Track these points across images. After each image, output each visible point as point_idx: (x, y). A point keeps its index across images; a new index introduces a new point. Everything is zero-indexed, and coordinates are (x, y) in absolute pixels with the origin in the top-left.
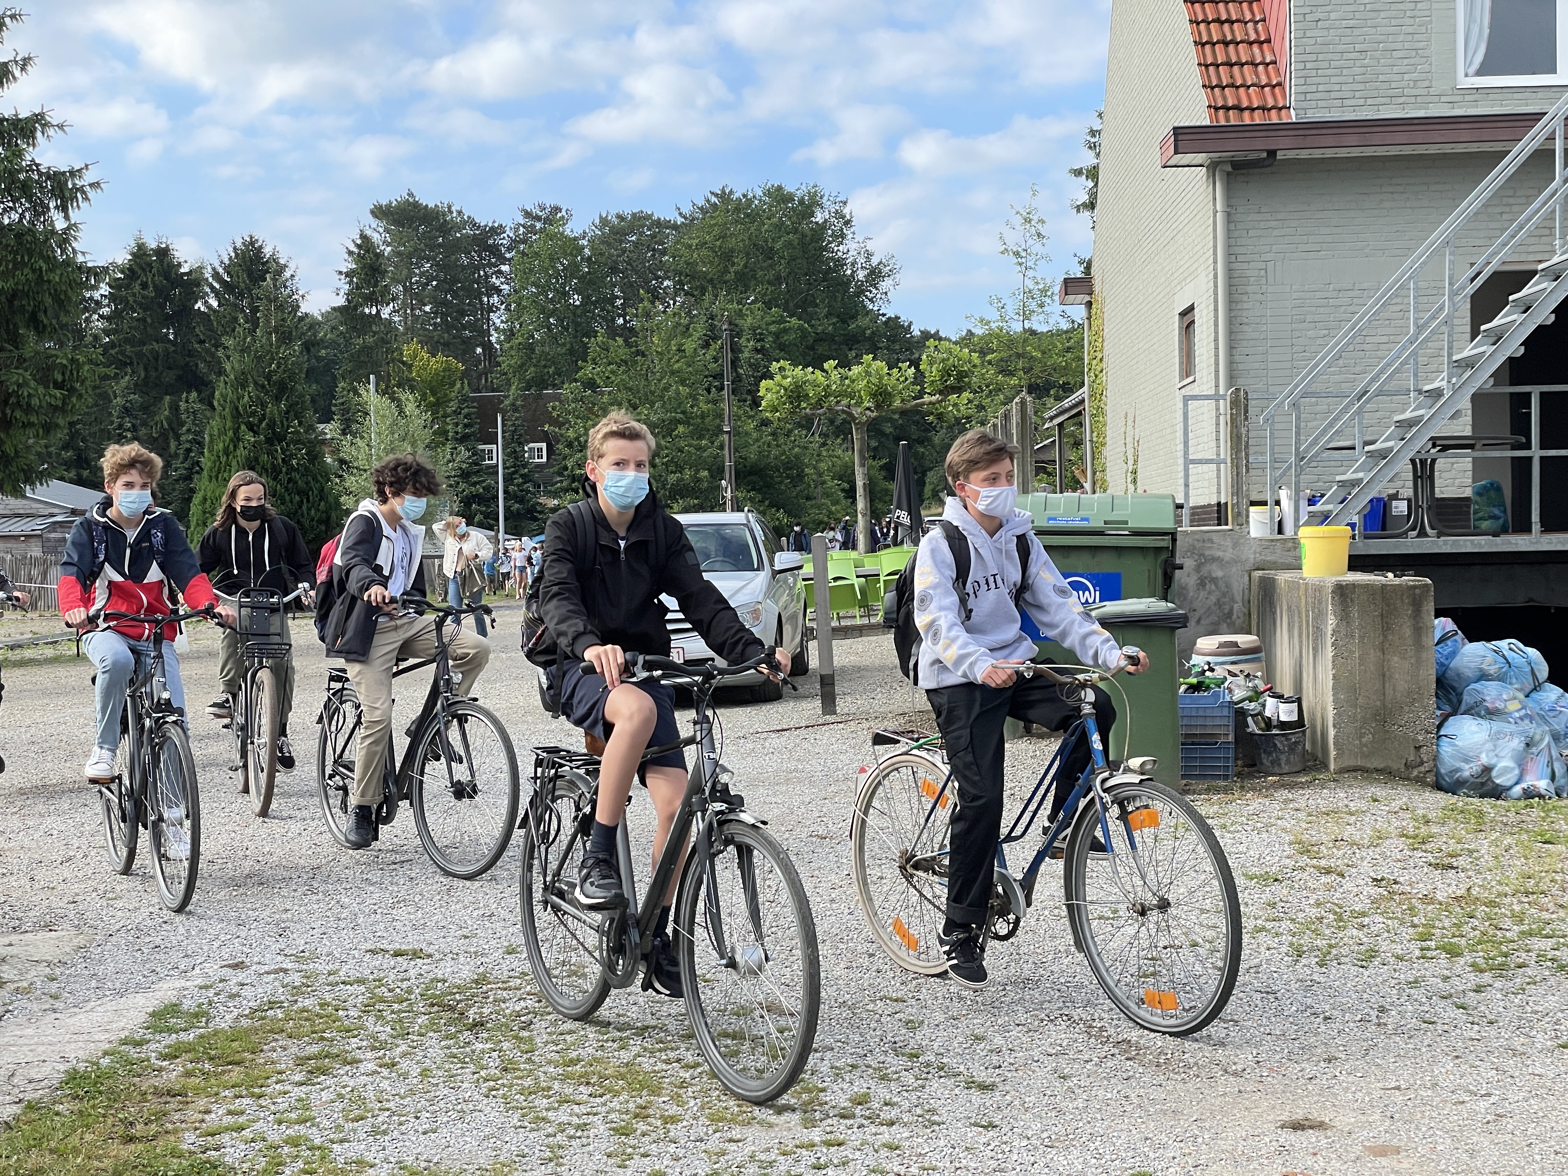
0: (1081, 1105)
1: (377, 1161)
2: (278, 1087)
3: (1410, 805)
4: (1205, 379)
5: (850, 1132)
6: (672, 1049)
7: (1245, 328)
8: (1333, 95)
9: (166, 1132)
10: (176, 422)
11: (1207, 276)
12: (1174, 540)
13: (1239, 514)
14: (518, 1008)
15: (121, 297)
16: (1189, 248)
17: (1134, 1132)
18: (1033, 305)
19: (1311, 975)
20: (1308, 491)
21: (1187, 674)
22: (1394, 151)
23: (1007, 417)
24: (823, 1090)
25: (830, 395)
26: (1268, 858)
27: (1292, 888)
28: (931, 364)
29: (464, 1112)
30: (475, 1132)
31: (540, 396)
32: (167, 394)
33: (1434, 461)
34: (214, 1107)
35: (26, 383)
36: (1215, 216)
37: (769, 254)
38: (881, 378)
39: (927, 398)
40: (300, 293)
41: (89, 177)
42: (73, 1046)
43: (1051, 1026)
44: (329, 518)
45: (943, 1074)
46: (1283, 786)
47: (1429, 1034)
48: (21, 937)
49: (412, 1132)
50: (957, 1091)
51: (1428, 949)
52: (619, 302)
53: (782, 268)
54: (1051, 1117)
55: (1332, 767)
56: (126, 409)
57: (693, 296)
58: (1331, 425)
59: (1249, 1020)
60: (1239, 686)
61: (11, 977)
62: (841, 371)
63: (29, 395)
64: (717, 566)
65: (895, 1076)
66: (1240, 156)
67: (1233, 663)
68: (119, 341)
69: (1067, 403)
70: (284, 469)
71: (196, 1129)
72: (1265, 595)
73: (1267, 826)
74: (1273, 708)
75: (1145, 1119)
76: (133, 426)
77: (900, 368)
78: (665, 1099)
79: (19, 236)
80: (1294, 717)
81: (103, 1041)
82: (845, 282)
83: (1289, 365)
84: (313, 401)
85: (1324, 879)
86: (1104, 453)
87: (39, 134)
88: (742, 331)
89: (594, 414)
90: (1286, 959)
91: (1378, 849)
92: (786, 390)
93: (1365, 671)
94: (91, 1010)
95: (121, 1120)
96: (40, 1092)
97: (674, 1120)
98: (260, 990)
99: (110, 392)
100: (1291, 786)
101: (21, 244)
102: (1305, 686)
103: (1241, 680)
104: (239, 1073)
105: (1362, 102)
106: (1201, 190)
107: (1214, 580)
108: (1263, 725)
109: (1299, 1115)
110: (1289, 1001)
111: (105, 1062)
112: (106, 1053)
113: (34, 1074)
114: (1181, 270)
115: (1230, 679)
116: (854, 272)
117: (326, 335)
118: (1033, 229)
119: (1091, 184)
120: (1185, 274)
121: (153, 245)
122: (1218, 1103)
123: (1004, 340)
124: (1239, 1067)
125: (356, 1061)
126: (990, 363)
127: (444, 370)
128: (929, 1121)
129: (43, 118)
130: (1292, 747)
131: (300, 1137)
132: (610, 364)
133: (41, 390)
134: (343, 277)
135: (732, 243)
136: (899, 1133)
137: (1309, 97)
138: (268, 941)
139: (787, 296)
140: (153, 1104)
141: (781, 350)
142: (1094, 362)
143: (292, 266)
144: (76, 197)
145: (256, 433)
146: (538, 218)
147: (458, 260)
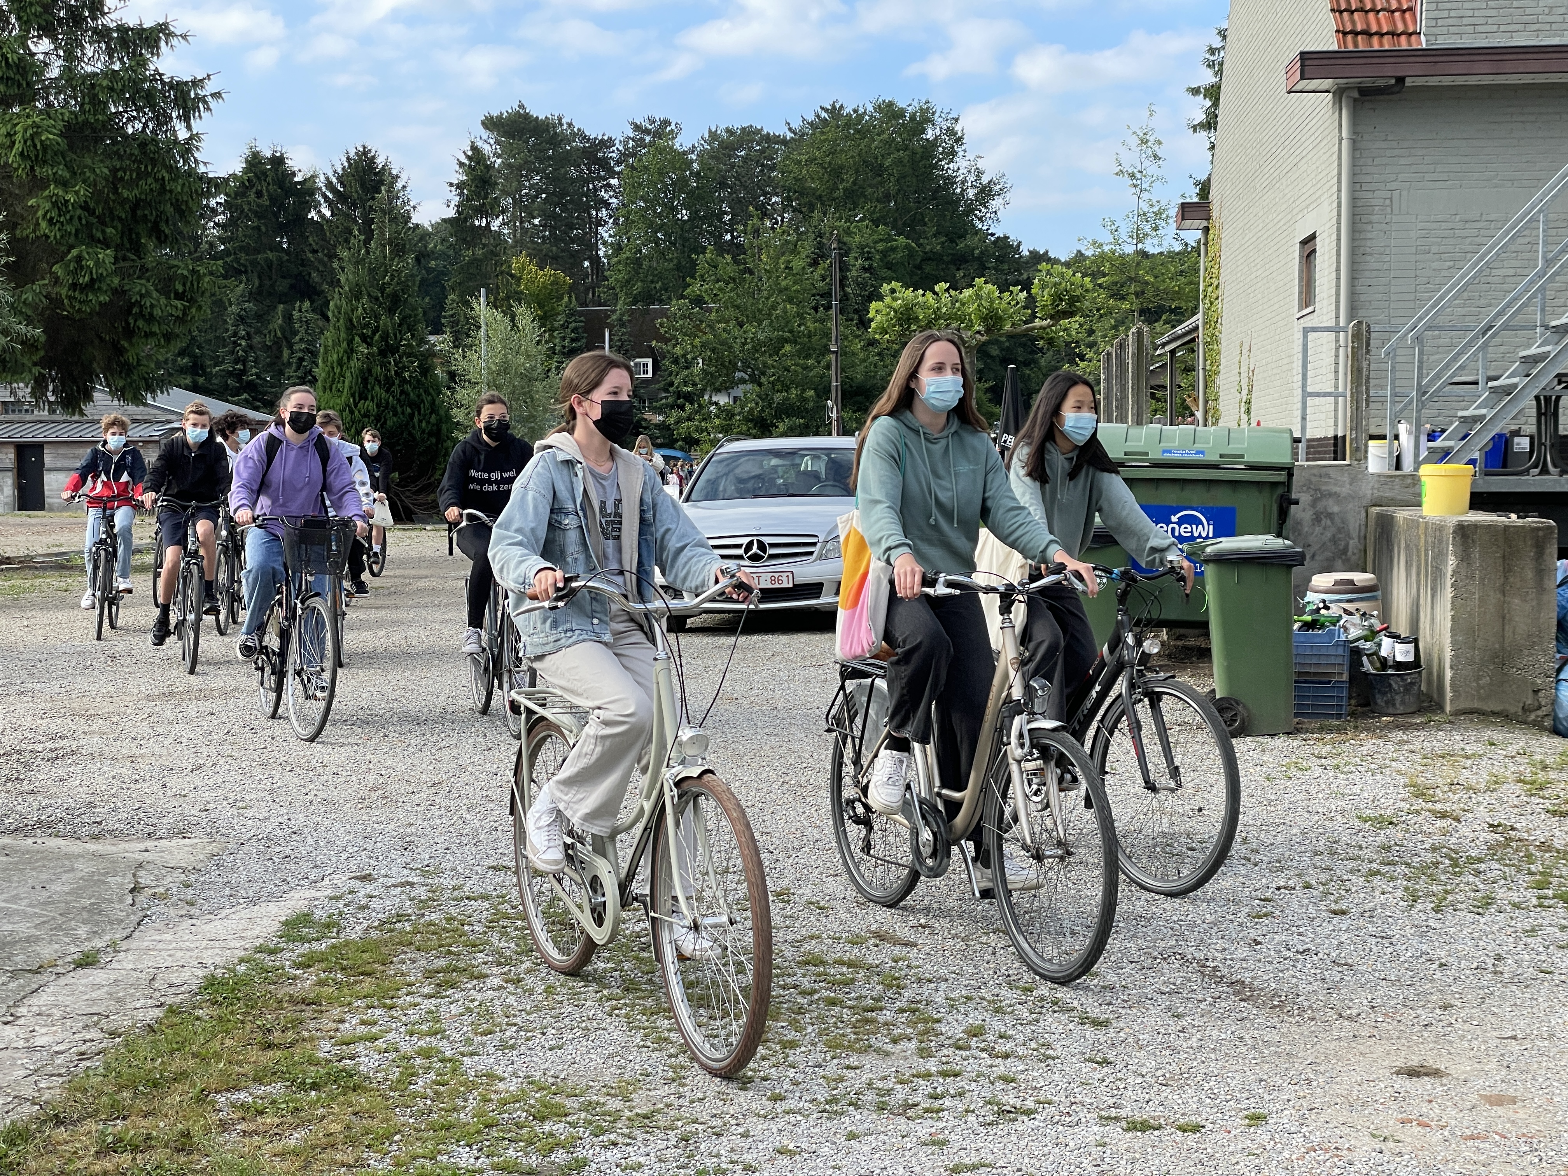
0: (1195, 1045)
1: (506, 1075)
2: (408, 998)
3: (1527, 750)
4: (1325, 310)
5: (965, 1063)
6: (789, 975)
7: (1368, 258)
8: (1465, 21)
9: (304, 1040)
10: (289, 331)
11: (1331, 204)
12: (1290, 475)
13: (1357, 449)
14: (637, 929)
15: (237, 206)
16: (1313, 176)
17: (1249, 1073)
18: (1147, 228)
19: (1426, 921)
20: (1428, 426)
21: (1301, 612)
22: (1527, 79)
23: (1122, 346)
24: (938, 1021)
25: (940, 318)
26: (1382, 801)
27: (1407, 831)
28: (1043, 288)
29: (589, 1030)
30: (599, 1050)
31: (647, 312)
32: (280, 303)
33: (1558, 398)
34: (348, 1017)
35: (148, 294)
36: (1340, 143)
37: (879, 170)
38: (992, 302)
39: (1038, 323)
40: (412, 204)
41: (210, 88)
42: (210, 952)
43: (1165, 964)
44: (439, 430)
45: (1057, 1009)
46: (1398, 727)
47: (1546, 983)
48: (156, 843)
49: (539, 1048)
50: (1071, 1026)
51: (1546, 898)
52: (727, 218)
53: (892, 186)
54: (1165, 1056)
55: (1448, 709)
56: (240, 316)
57: (801, 212)
58: (1455, 359)
59: (1364, 964)
60: (1354, 625)
61: (148, 882)
62: (953, 293)
63: (152, 306)
64: (828, 490)
65: (1010, 1009)
66: (1368, 83)
67: (1348, 601)
68: (234, 249)
69: (1180, 329)
70: (397, 382)
71: (331, 1038)
72: (1382, 533)
73: (1382, 768)
74: (1386, 646)
75: (1258, 1061)
76: (248, 334)
77: (1012, 292)
78: (784, 1024)
79: (143, 145)
80: (1411, 658)
81: (238, 948)
82: (953, 202)
83: (1412, 297)
84: (425, 313)
85: (1439, 823)
86: (1218, 381)
87: (162, 44)
88: (850, 249)
89: (701, 331)
90: (1401, 903)
91: (1494, 794)
92: (896, 312)
93: (1485, 613)
94: (226, 917)
95: (259, 1027)
96: (180, 996)
97: (793, 1044)
98: (388, 903)
99: (225, 300)
100: (1406, 727)
101: (145, 153)
102: (1421, 626)
103: (1356, 618)
104: (371, 984)
105: (1495, 28)
106: (1327, 116)
107: (1330, 516)
108: (1378, 665)
109: (1414, 1061)
110: (1404, 947)
111: (242, 968)
112: (242, 961)
113: (174, 979)
114: (1303, 198)
115: (1345, 617)
116: (963, 190)
117: (435, 246)
118: (1149, 151)
119: (1208, 103)
120: (1307, 202)
121: (268, 154)
122: (1332, 1047)
123: (1117, 263)
124: (1354, 1012)
125: (483, 976)
126: (1100, 285)
127: (552, 284)
128: (1044, 1055)
129: (167, 28)
130: (1408, 688)
131: (432, 1049)
132: (718, 281)
133: (163, 301)
134: (453, 189)
135: (841, 159)
136: (1014, 1066)
137: (1440, 22)
138: (394, 854)
139: (896, 215)
140: (289, 1012)
141: (889, 269)
142: (1210, 289)
143: (404, 177)
144: (198, 107)
145: (369, 345)
146: (647, 132)
147: (567, 173)
